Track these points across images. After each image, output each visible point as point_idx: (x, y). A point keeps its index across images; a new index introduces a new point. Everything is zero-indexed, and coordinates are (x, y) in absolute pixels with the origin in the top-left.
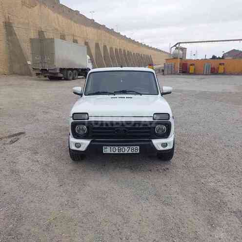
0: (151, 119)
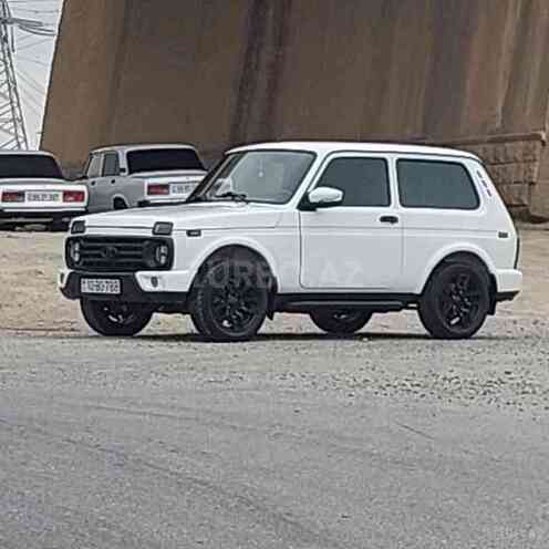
0: (149, 234)
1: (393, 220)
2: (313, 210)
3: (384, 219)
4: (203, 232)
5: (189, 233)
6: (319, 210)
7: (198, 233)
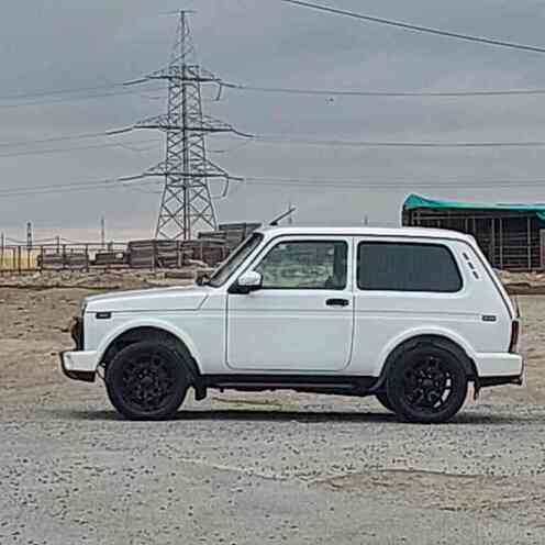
1: (343, 302)
2: (247, 293)
3: (331, 302)
4: (113, 314)
5: (99, 316)
6: (252, 293)
7: (108, 315)
